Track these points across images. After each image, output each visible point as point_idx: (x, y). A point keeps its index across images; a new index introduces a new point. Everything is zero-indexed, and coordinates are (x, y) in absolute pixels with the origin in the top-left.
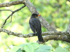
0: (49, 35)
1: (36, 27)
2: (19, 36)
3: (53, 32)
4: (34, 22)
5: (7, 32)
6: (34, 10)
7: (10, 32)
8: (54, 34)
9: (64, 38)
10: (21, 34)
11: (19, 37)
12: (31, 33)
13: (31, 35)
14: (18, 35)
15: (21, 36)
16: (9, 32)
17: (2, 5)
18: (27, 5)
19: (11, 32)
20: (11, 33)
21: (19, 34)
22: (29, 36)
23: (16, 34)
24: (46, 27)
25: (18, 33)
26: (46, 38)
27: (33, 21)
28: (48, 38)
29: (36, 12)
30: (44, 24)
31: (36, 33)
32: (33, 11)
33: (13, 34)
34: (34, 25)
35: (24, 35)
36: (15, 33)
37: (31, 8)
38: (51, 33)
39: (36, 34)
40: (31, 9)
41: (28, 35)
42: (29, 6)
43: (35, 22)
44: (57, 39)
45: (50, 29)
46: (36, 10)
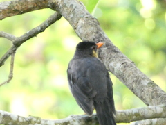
0: (147, 121)
1: (95, 93)
3: (159, 109)
4: (85, 72)
6: (91, 29)
8: (164, 115)
10: (37, 118)
12: (75, 115)
13: (76, 124)
18: (65, 11)
21: (29, 121)
23: (21, 120)
24: (138, 91)
25: (27, 116)
27: (83, 69)
29: (101, 35)
30: (130, 81)
31: (95, 112)
32: (87, 35)
33: (8, 120)
34: (87, 83)
37: (82, 22)
38: (150, 113)
39: (96, 119)
40: (79, 25)
41: (66, 123)
42: (71, 16)
43: (88, 74)
45: (153, 97)
46: (98, 29)
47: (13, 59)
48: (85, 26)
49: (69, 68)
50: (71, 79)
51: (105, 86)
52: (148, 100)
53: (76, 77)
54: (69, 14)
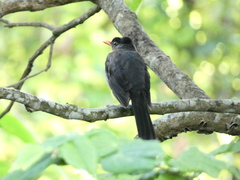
0: (180, 114)
2: (67, 114)
3: (193, 102)
5: (23, 100)
6: (128, 23)
7: (34, 101)
8: (197, 108)
9: (236, 125)
10: (74, 107)
11: (67, 118)
12: (111, 104)
13: (111, 114)
14: (62, 112)
15: (73, 114)
16: (32, 99)
17: (15, 4)
18: (104, 4)
19: (36, 100)
20: (36, 105)
21: (66, 109)
22: (103, 116)
23: (58, 107)
24: (172, 85)
25: (64, 104)
26: (167, 126)
28: (176, 125)
29: (138, 29)
30: (165, 74)
32: (125, 28)
33: (45, 107)
35: (85, 111)
36: (52, 106)
37: (120, 15)
38: (184, 106)
39: (131, 109)
40: (118, 19)
41: (102, 112)
42: (110, 9)
44: (208, 129)
45: (186, 91)
46: (136, 23)
47: (51, 48)
48: (123, 19)
49: (108, 61)
50: (109, 71)
51: (143, 78)
52: (182, 93)
53: (113, 69)
54: (108, 7)
